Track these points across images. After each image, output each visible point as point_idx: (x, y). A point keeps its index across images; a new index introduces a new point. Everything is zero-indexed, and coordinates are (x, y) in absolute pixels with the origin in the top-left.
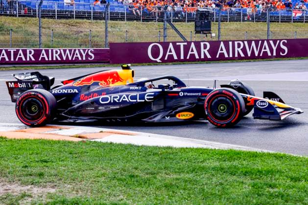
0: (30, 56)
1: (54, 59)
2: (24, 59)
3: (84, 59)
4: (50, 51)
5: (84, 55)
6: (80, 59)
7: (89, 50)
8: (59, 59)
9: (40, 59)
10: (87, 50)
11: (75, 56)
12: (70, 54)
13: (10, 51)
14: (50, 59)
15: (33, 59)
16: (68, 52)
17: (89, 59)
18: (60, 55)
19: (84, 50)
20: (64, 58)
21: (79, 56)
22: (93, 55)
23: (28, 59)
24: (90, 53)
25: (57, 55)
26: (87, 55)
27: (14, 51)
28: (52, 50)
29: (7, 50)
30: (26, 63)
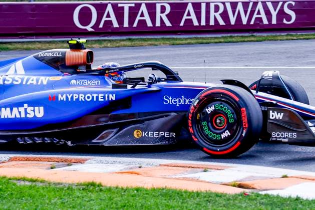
0: (162, 18)
1: (212, 23)
2: (149, 24)
3: (274, 21)
4: (203, 6)
5: (274, 14)
6: (265, 22)
7: (284, 2)
8: (222, 23)
9: (182, 24)
10: (281, 3)
11: (255, 16)
12: (246, 12)
13: (123, 8)
14: (203, 23)
15: (168, 24)
16: (240, 7)
17: (285, 21)
18: (225, 15)
19: (275, 4)
20: (233, 21)
21: (263, 15)
22: (293, 15)
23: (158, 24)
24: (287, 10)
25: (218, 15)
26: (282, 14)
27: (130, 8)
28: (208, 5)
29: (117, 4)
30: (154, 31)
